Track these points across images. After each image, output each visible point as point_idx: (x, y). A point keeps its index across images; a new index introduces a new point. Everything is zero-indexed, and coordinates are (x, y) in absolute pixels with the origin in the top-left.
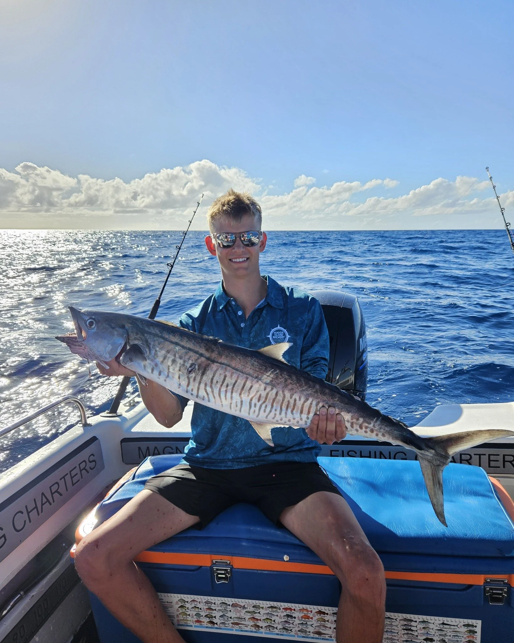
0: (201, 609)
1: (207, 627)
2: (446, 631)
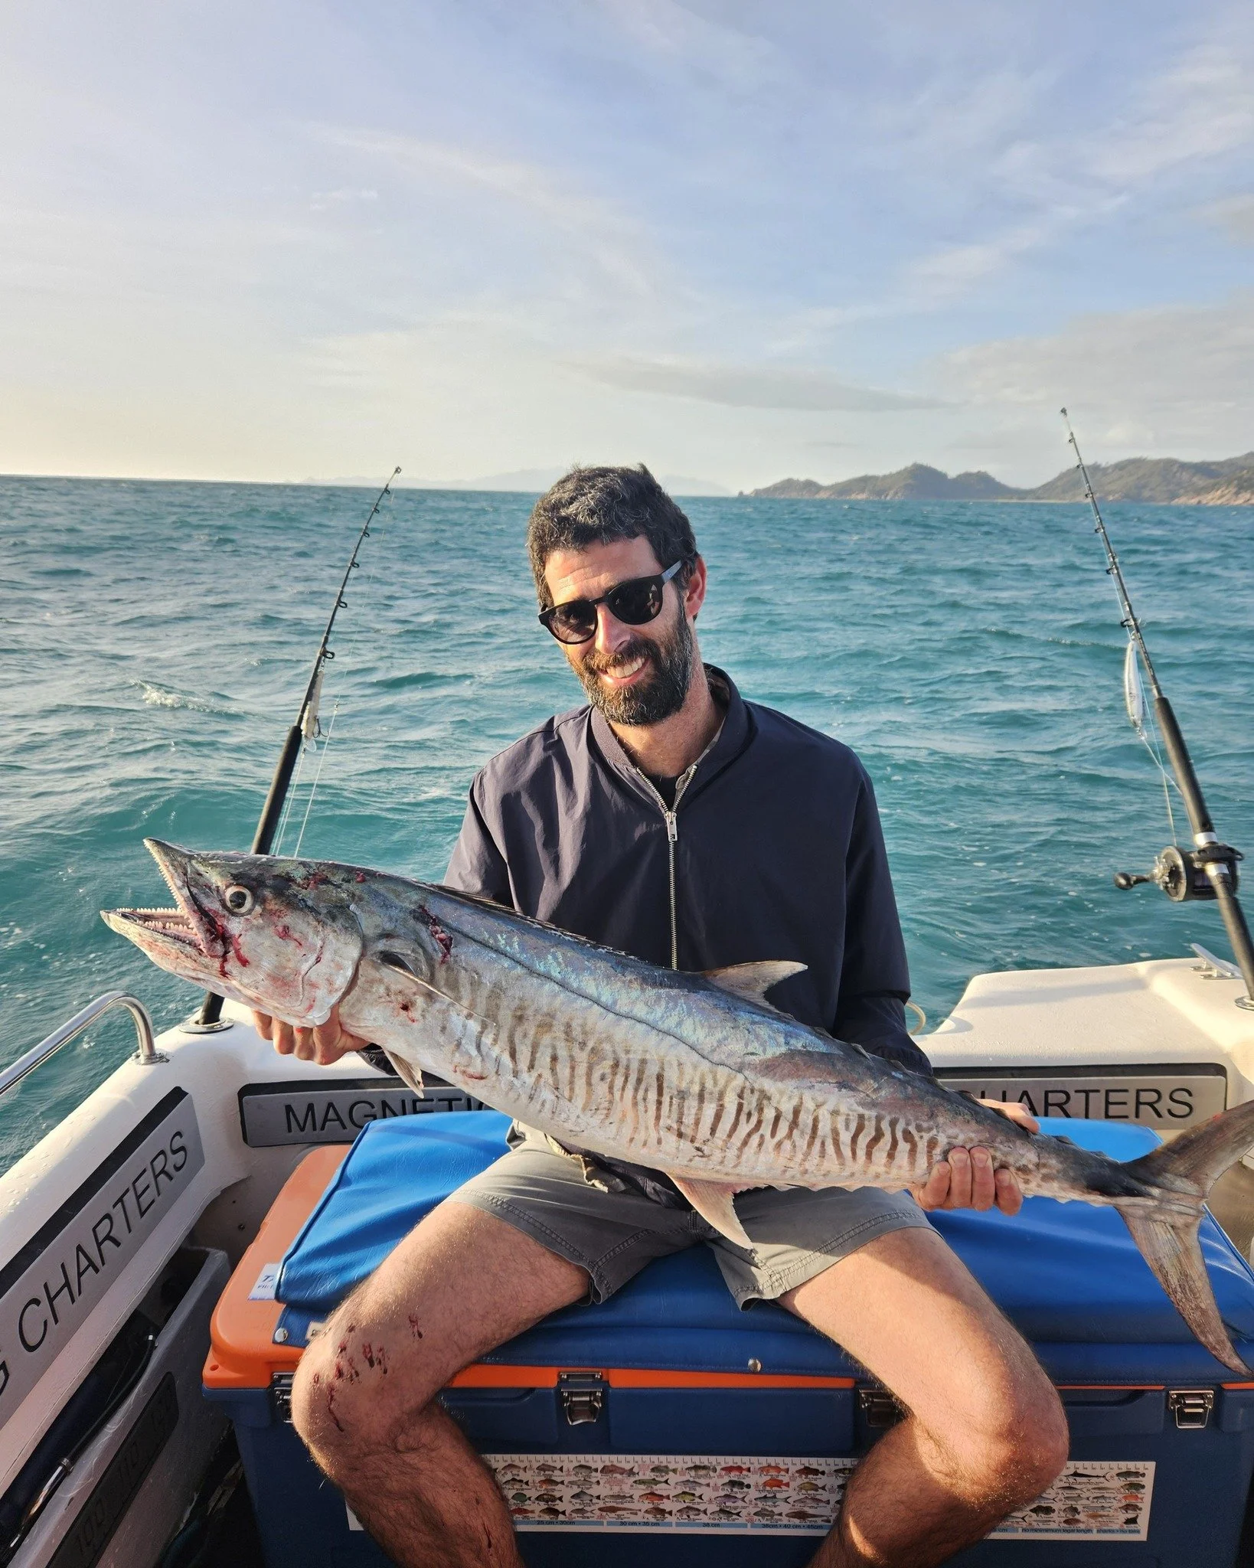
0: (527, 1483)
1: (540, 1523)
2: (1081, 1489)
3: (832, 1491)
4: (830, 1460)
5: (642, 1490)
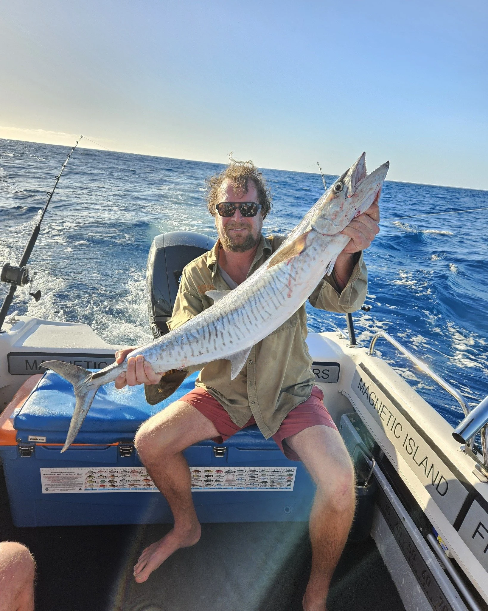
0: (105, 477)
1: (109, 489)
2: (275, 476)
3: (203, 477)
4: (203, 468)
5: (143, 478)
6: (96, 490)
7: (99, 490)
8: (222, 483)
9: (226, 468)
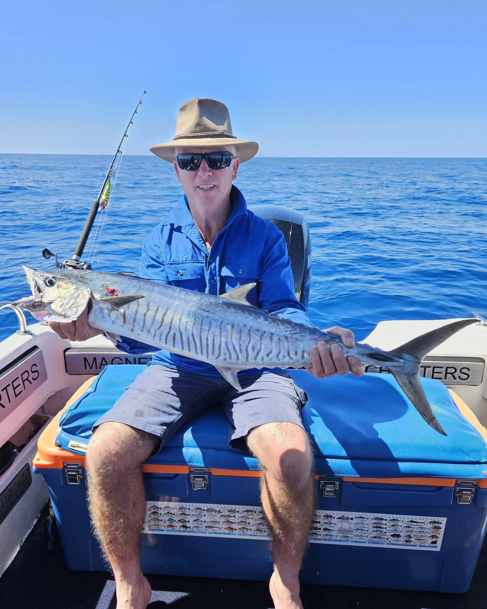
0: (174, 514)
2: (413, 528)
5: (223, 519)
6: (163, 530)
7: (167, 531)
8: (333, 533)
9: (339, 512)
